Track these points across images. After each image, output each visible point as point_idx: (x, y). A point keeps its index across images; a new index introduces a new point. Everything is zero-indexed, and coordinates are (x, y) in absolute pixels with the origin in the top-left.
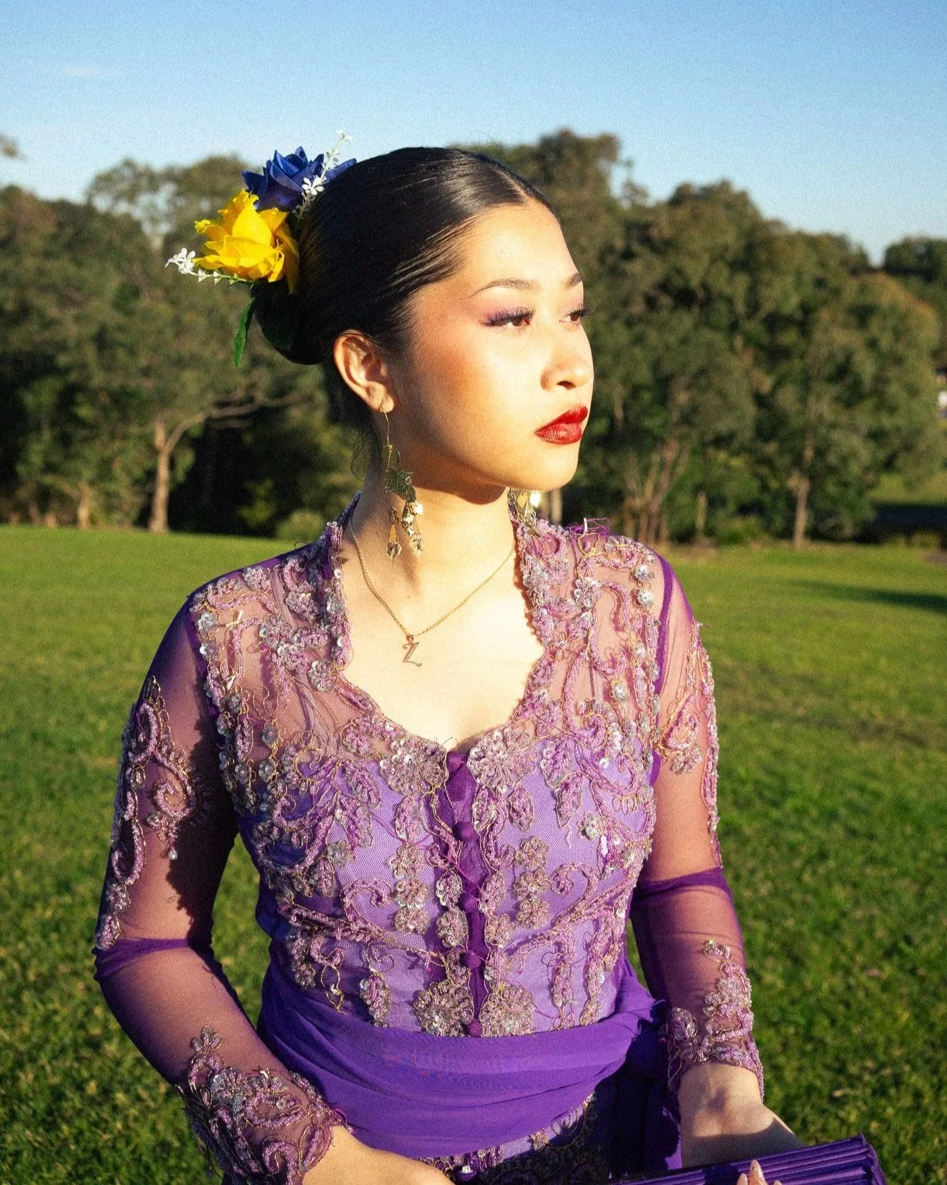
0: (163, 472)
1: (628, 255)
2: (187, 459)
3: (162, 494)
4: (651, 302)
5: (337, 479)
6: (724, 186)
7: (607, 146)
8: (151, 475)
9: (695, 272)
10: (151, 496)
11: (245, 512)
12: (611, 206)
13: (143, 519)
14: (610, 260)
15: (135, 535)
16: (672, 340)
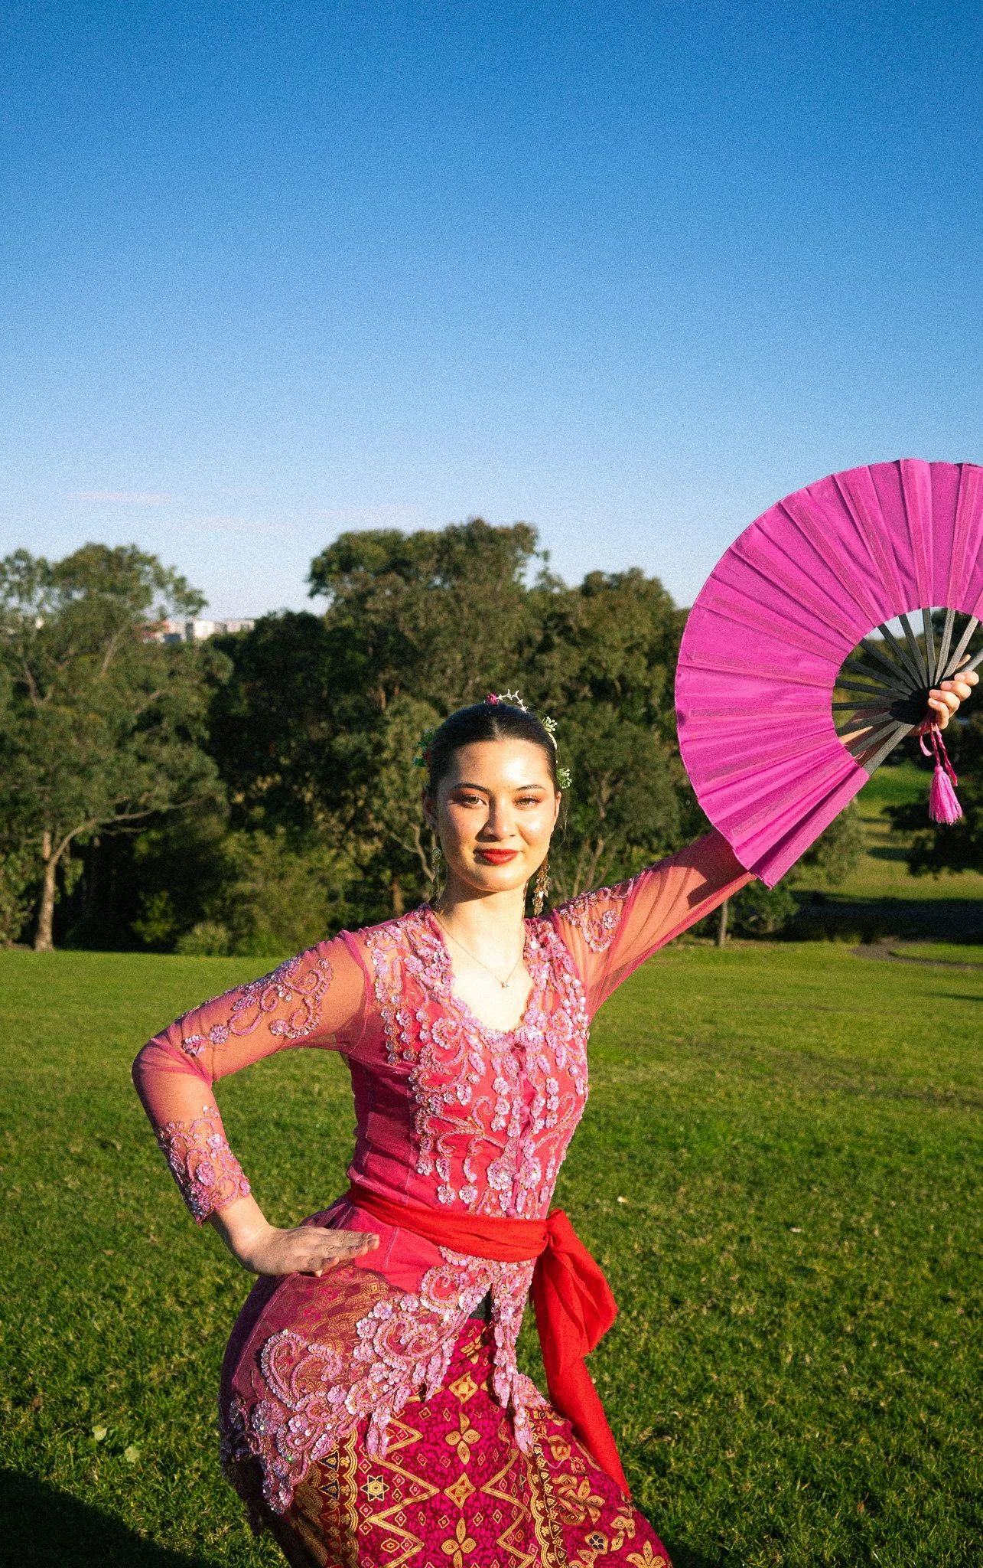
0: (50, 885)
1: (546, 647)
2: (76, 869)
3: (48, 907)
4: (571, 696)
5: (244, 887)
6: (635, 574)
7: (522, 537)
8: (36, 889)
9: (614, 663)
10: (37, 910)
11: (139, 926)
12: (523, 598)
13: (28, 936)
14: (528, 652)
15: (21, 952)
16: (597, 735)
